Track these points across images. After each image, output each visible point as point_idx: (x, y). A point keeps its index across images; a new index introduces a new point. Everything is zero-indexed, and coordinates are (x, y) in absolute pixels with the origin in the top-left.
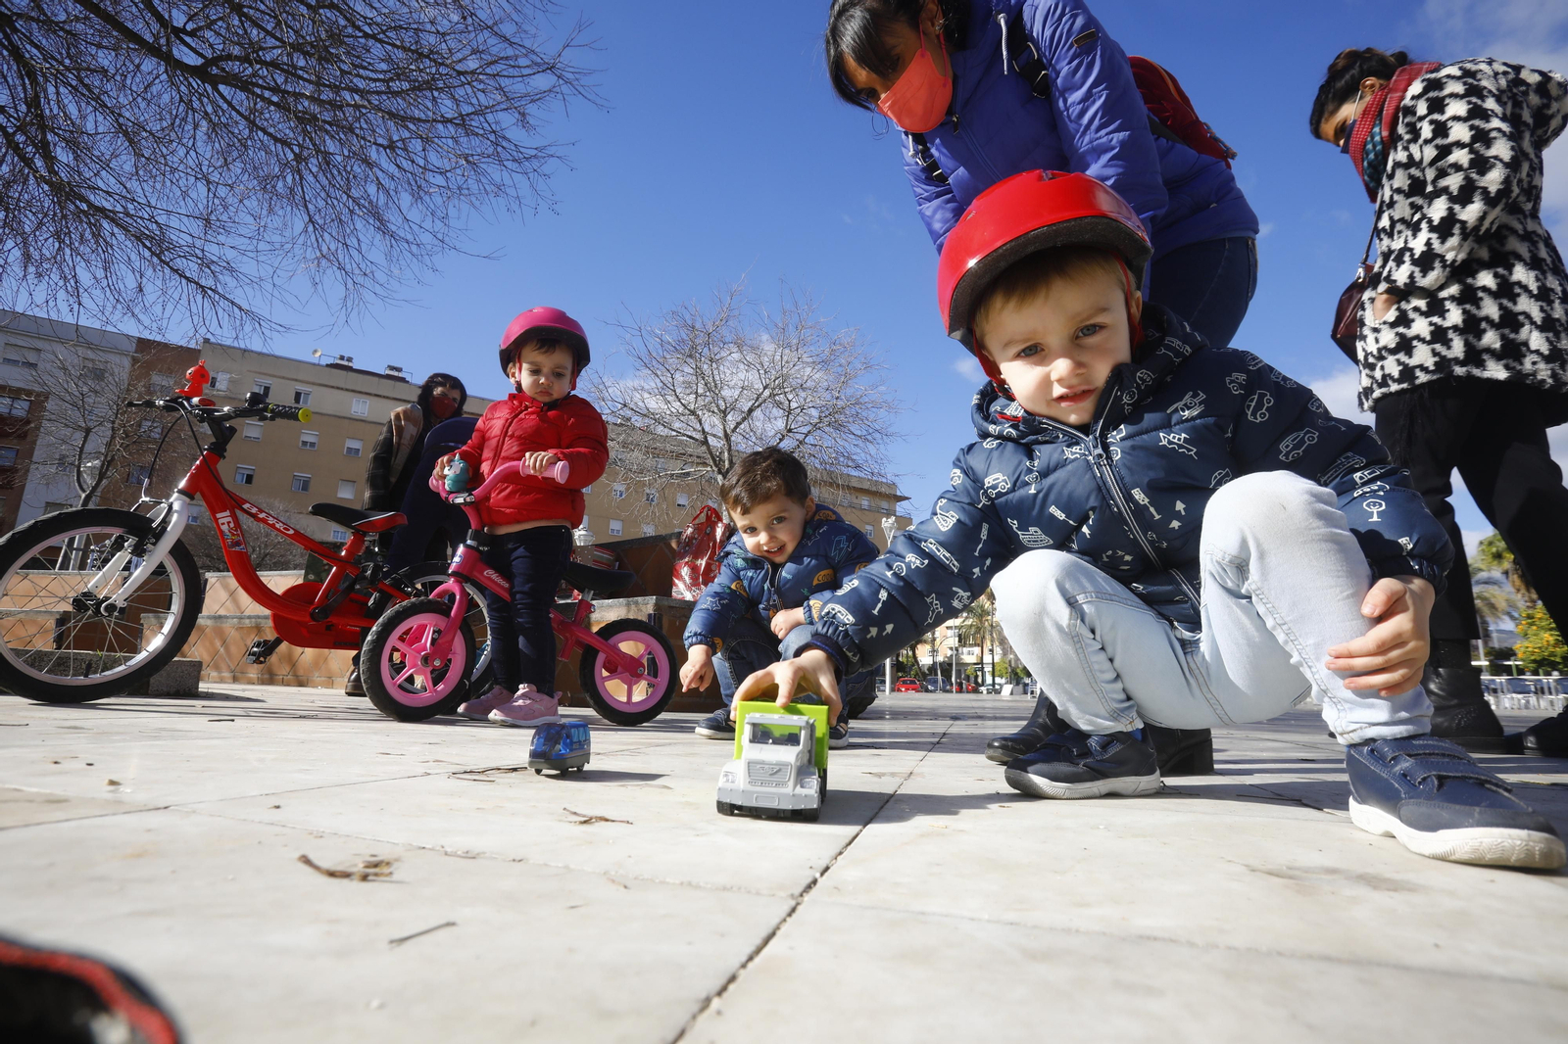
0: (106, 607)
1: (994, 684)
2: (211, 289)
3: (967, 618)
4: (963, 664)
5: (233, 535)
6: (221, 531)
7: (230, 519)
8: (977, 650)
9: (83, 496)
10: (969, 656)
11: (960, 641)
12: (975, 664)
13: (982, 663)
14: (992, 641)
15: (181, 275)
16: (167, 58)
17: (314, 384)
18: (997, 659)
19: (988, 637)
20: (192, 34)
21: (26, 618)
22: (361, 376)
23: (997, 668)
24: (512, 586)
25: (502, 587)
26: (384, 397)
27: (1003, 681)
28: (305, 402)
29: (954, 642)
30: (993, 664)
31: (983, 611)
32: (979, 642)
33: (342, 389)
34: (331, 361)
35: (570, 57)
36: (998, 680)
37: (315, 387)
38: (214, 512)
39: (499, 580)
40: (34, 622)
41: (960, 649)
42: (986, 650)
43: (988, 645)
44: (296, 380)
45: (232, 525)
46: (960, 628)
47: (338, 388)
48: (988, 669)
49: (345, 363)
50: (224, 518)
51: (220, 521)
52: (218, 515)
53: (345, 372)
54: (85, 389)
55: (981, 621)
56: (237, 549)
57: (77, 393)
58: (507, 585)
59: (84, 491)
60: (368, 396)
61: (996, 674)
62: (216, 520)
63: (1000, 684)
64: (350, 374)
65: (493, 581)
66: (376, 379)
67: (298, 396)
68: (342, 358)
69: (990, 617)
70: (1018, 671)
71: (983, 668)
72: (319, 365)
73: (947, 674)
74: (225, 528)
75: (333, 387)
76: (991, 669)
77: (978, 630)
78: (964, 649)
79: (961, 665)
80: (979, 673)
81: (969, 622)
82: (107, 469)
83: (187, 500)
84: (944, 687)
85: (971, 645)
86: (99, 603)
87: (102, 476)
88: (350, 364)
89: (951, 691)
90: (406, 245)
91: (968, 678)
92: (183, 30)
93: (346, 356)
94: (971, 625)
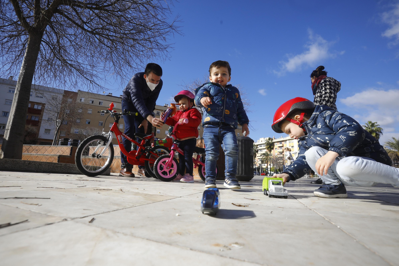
0: (99, 156)
1: (271, 173)
2: (92, 81)
3: (263, 156)
4: (263, 168)
5: (121, 140)
6: (118, 140)
7: (120, 137)
8: (266, 165)
9: (58, 128)
10: (264, 166)
11: (262, 162)
12: (266, 168)
13: (267, 168)
14: (270, 162)
15: (86, 78)
16: (83, 28)
17: (103, 100)
18: (271, 167)
19: (269, 161)
20: (88, 23)
21: (52, 157)
22: (114, 98)
23: (272, 169)
24: (184, 152)
25: (182, 152)
26: (120, 103)
27: (273, 173)
28: (102, 104)
29: (260, 162)
30: (270, 168)
31: (268, 155)
32: (267, 162)
33: (110, 101)
34: (107, 94)
35: (175, 24)
36: (272, 172)
37: (104, 101)
38: (117, 135)
39: (181, 151)
40: (53, 157)
41: (262, 164)
42: (268, 165)
43: (269, 163)
44: (99, 99)
45: (120, 138)
46: (262, 159)
47: (109, 101)
48: (269, 169)
49: (111, 95)
50: (119, 136)
51: (118, 137)
52: (118, 136)
53: (110, 97)
54: (58, 103)
55: (267, 157)
56: (121, 143)
57: (56, 104)
58: (183, 152)
59: (58, 127)
60: (116, 103)
61: (271, 170)
62: (117, 137)
63: (272, 173)
64: (112, 97)
65: (180, 151)
66: (118, 98)
67: (100, 103)
68: (110, 93)
69: (270, 156)
70: (277, 170)
71: (268, 169)
72: (105, 95)
73: (258, 171)
74: (119, 139)
75: (108, 101)
76: (270, 169)
77: (266, 159)
78: (263, 164)
79: (262, 168)
80: (267, 171)
81: (264, 157)
82: (62, 122)
83: (112, 133)
84: (258, 174)
85: (265, 163)
86: (98, 155)
87: (61, 123)
88: (112, 95)
89: (260, 175)
90: (134, 69)
91: (264, 172)
92: (86, 23)
93: (111, 93)
94: (265, 158)
